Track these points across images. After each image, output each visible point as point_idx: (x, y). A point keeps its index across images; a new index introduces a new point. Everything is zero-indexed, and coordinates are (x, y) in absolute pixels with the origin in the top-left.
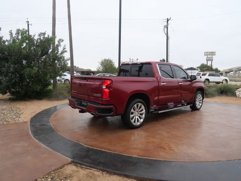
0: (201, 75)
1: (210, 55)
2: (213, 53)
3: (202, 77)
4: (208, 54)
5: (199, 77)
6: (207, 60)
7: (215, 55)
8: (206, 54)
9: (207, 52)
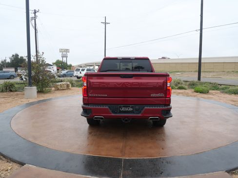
0: (81, 70)
1: (65, 52)
2: (67, 51)
3: (82, 72)
4: (63, 51)
5: (79, 72)
6: (63, 57)
7: (69, 52)
8: (61, 51)
9: (62, 49)
